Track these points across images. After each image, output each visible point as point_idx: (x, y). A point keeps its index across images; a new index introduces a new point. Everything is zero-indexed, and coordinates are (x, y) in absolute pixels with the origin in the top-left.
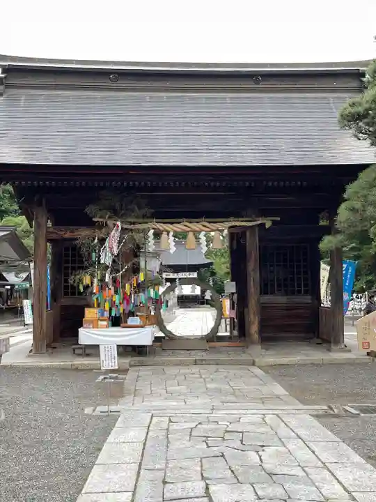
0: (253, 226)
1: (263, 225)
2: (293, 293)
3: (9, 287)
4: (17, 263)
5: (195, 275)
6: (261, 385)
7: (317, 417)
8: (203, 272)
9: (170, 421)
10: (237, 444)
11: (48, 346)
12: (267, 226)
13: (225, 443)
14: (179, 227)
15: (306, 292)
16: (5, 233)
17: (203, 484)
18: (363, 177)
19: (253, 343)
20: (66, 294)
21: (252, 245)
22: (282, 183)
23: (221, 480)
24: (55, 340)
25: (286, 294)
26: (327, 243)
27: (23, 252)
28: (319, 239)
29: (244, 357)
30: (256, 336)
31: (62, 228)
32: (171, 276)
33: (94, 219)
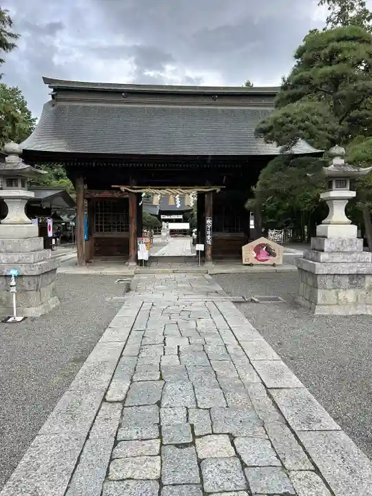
0: (209, 192)
1: (215, 191)
2: (234, 231)
3: (64, 224)
4: (67, 209)
5: (181, 217)
6: (208, 285)
7: (234, 302)
8: (186, 215)
9: (153, 305)
10: (186, 317)
11: (87, 262)
12: (217, 191)
13: (180, 317)
14: (164, 192)
15: (241, 231)
16: (59, 192)
17: (163, 338)
18: (270, 165)
19: (207, 261)
20: (97, 230)
21: (209, 202)
22: (226, 166)
23: (172, 335)
24: (91, 258)
25: (230, 231)
26: (249, 203)
27: (72, 203)
28: (246, 200)
29: (202, 268)
30: (209, 257)
31: (93, 191)
32: (166, 217)
33: (113, 186)
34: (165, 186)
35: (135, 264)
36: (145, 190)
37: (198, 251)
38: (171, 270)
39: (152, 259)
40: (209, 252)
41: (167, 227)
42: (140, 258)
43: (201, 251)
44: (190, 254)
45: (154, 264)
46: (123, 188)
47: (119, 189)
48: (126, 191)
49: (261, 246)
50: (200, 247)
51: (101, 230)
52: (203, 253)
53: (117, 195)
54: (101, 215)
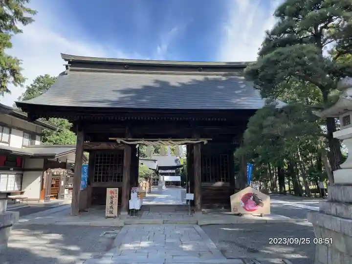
0: (198, 144)
1: (203, 143)
5: (174, 171)
8: (178, 170)
12: (205, 143)
19: (197, 210)
20: (96, 181)
24: (88, 207)
29: (192, 219)
30: (199, 206)
32: (163, 171)
33: (110, 139)
34: (158, 138)
35: (127, 213)
36: (138, 142)
37: (188, 201)
38: (161, 221)
39: (144, 208)
40: (198, 202)
41: (163, 179)
42: (131, 207)
43: (191, 200)
44: (180, 203)
45: (145, 213)
46: (119, 140)
47: (115, 141)
48: (121, 142)
49: (248, 196)
50: (190, 196)
51: (99, 181)
52: (193, 203)
53: (113, 146)
54: (100, 166)
